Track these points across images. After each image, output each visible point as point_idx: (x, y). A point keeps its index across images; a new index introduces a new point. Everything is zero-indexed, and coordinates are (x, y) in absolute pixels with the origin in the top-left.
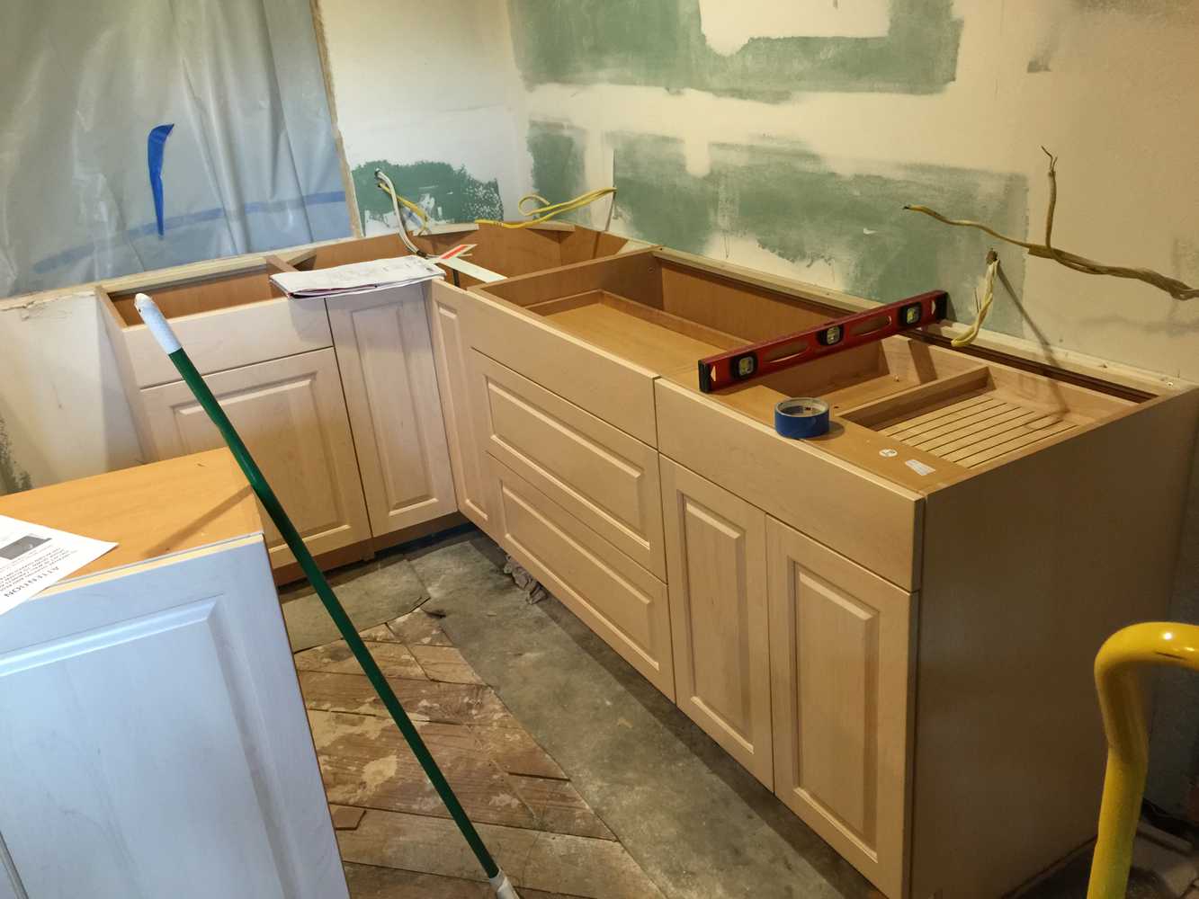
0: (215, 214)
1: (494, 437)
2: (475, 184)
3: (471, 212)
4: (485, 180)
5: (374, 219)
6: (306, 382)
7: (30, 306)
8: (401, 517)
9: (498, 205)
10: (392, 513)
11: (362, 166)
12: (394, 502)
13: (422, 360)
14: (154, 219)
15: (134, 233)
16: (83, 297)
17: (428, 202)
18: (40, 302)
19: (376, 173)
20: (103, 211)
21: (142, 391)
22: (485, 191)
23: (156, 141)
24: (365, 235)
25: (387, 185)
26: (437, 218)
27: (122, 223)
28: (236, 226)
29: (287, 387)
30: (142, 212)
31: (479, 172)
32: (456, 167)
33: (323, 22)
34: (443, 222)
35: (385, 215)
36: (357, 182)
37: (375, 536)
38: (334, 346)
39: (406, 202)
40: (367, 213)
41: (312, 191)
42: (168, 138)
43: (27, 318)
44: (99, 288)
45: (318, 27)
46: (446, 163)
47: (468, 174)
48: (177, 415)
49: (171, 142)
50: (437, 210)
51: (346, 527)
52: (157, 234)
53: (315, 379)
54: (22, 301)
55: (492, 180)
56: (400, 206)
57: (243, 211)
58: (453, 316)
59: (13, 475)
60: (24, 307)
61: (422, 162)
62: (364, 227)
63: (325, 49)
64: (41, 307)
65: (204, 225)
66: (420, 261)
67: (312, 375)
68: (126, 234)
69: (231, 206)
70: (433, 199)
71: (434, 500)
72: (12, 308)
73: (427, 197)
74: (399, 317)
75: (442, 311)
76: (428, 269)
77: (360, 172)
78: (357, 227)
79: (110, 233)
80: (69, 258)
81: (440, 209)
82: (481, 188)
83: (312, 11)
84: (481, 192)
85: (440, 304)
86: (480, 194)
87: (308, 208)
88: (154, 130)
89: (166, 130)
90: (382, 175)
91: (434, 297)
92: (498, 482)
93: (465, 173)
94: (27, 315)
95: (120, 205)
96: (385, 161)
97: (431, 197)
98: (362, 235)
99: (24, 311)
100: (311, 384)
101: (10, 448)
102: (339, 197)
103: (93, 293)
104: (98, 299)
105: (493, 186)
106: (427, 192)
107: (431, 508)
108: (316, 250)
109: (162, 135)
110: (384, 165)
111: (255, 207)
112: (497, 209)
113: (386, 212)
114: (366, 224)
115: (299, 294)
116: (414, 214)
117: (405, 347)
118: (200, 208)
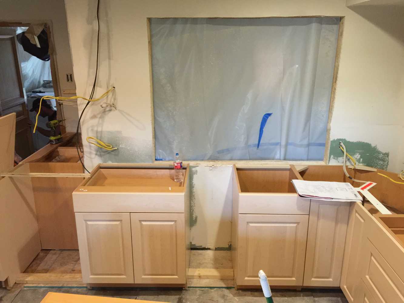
0: (277, 144)
1: (367, 277)
2: (379, 153)
3: (374, 162)
4: (384, 152)
5: (334, 159)
6: (295, 225)
7: (213, 166)
8: (315, 282)
9: (387, 162)
10: (313, 279)
11: (335, 140)
12: (315, 276)
13: (342, 227)
14: (257, 143)
15: (250, 146)
16: (229, 167)
17: (358, 156)
18: (216, 166)
19: (340, 143)
20: (242, 139)
21: (240, 215)
22: (382, 156)
23: (265, 118)
24: (329, 164)
25: (343, 148)
26: (359, 162)
27: (246, 143)
28: (283, 150)
29: (288, 225)
30: (254, 140)
31: (382, 148)
32: (373, 145)
33: (337, 89)
34: (361, 164)
35: (339, 158)
36: (331, 144)
37: (304, 285)
38: (309, 215)
39: (349, 155)
40: (332, 156)
41: (313, 142)
42: (269, 117)
43: (211, 170)
44: (234, 165)
45: (333, 89)
46: (370, 143)
47: (377, 148)
48: (248, 225)
49: (270, 118)
50: (360, 160)
51: (294, 279)
52: (257, 147)
53: (299, 224)
54: (211, 163)
55: (387, 152)
56: (346, 156)
57: (287, 144)
58: (362, 221)
59: (193, 216)
60: (211, 166)
61: (360, 141)
62: (329, 161)
63: (334, 98)
64: (216, 167)
65: (272, 147)
66: (351, 188)
67: (298, 223)
68: (247, 146)
69: (283, 143)
70: (360, 155)
71: (331, 280)
72: (207, 166)
73: (358, 154)
74: (338, 209)
75: (357, 215)
76: (355, 195)
77: (334, 141)
78: (327, 160)
79: (242, 145)
80: (228, 151)
81: (361, 159)
82: (381, 155)
83: (333, 83)
84: (381, 156)
85: (356, 212)
86: (380, 157)
87: (310, 147)
88: (266, 114)
89: (269, 115)
90: (342, 144)
91: (355, 208)
92: (364, 294)
93: (376, 148)
94: (211, 169)
95: (248, 137)
96: (345, 139)
97: (359, 154)
98: (328, 163)
99: (211, 168)
100: (296, 226)
101: (195, 207)
102: (323, 145)
103: (232, 166)
104: (233, 169)
105: (387, 155)
106: (358, 152)
107: (329, 282)
108: (309, 166)
109: (268, 116)
110: (344, 141)
111: (291, 144)
112: (386, 163)
113: (339, 157)
114: (330, 160)
115: (302, 195)
116: (350, 159)
117: (337, 221)
118: (273, 141)
